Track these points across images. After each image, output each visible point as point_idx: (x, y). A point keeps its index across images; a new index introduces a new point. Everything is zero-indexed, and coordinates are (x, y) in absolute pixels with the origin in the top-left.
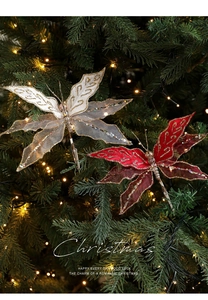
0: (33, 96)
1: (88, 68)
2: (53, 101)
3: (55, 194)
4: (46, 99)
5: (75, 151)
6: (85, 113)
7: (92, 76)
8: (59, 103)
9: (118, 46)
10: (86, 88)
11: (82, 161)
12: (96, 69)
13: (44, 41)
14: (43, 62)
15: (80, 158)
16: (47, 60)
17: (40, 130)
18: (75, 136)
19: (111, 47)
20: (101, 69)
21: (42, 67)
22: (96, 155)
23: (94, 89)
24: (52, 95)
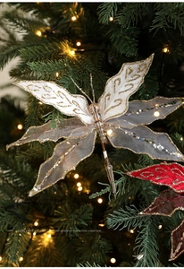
0: (53, 95)
1: (130, 54)
2: (81, 101)
3: (83, 223)
4: (71, 98)
5: (109, 167)
6: (124, 117)
7: (135, 66)
8: (89, 103)
9: (171, 25)
10: (126, 81)
11: (118, 182)
12: (141, 56)
13: (74, 19)
14: (74, 46)
15: (117, 177)
16: (79, 44)
17: (62, 139)
18: (109, 148)
19: (161, 25)
20: (148, 56)
21: (72, 53)
22: (138, 174)
23: (137, 84)
24: (79, 93)
